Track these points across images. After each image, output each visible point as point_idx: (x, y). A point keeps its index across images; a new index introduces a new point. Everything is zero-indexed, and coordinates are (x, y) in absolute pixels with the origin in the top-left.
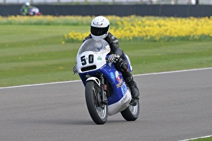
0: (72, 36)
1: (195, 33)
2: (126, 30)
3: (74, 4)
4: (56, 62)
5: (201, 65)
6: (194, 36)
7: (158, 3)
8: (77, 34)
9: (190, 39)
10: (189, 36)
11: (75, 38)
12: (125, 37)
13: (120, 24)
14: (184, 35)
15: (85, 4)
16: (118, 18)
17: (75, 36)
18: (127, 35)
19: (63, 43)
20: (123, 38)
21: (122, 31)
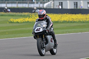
0: (12, 21)
1: (61, 20)
2: (33, 18)
3: (13, 8)
4: (5, 31)
5: (63, 33)
6: (60, 21)
7: (46, 8)
8: (13, 19)
9: (59, 22)
10: (58, 21)
11: (13, 21)
12: (33, 21)
13: (31, 16)
14: (57, 21)
15: (17, 8)
16: (30, 13)
17: (13, 20)
18: (33, 20)
19: (8, 23)
20: (32, 22)
21: (31, 19)
